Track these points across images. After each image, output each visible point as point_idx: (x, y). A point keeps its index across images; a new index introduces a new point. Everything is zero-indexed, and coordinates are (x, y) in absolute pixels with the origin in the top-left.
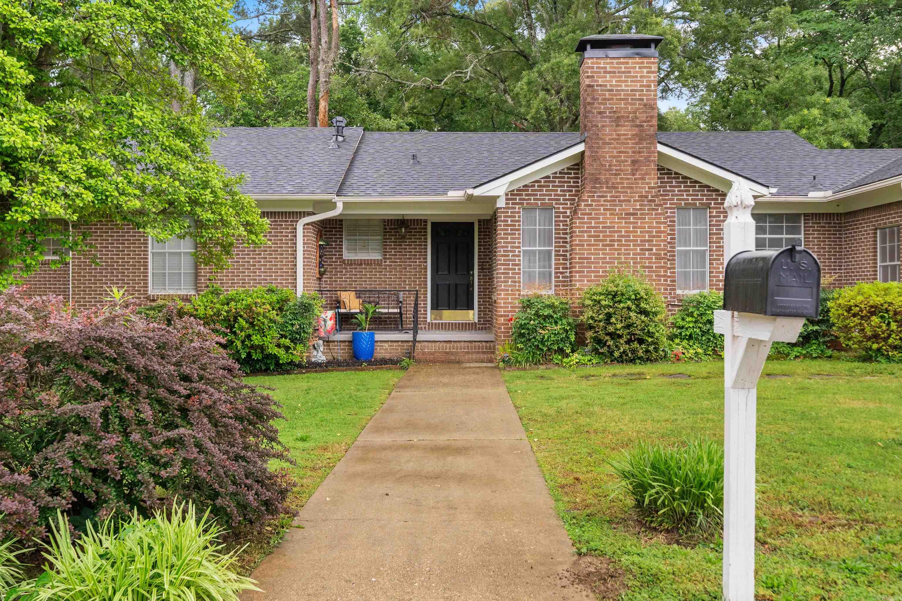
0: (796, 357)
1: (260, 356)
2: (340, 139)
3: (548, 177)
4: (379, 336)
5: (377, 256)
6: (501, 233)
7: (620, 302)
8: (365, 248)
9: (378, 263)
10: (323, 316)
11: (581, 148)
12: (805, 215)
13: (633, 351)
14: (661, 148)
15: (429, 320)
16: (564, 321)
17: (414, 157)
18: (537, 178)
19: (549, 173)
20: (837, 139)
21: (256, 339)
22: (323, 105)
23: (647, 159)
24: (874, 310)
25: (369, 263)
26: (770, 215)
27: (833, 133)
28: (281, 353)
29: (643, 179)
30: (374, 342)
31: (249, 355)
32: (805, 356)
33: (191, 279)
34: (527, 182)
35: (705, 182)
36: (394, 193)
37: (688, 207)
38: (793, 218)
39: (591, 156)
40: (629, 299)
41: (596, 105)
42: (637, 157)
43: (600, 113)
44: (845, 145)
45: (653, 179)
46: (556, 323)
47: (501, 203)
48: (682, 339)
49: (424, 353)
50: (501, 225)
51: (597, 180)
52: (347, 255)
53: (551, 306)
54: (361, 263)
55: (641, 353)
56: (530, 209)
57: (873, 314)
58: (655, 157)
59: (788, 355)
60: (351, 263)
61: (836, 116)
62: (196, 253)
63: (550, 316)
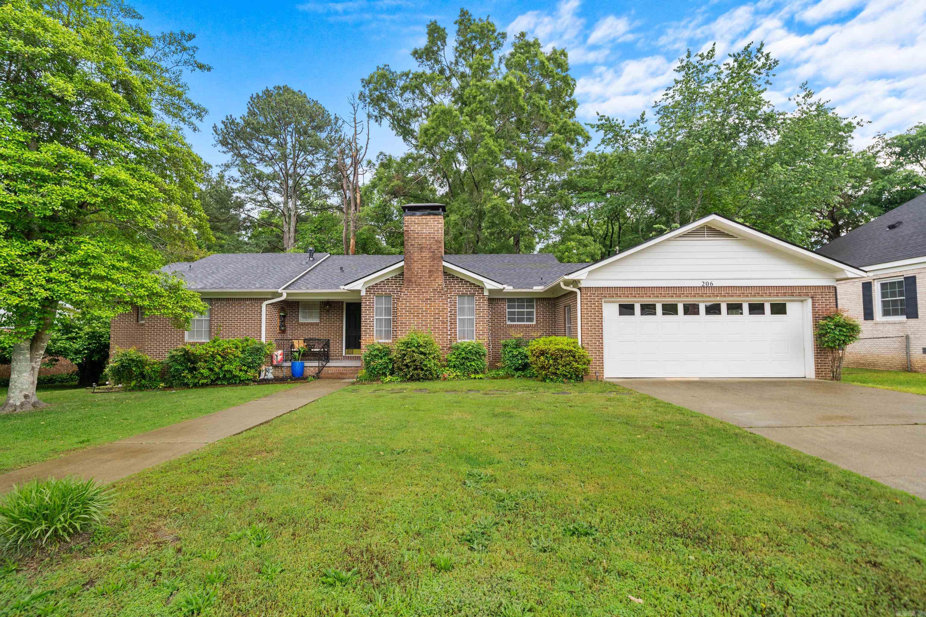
0: (518, 377)
1: (230, 376)
2: (311, 259)
3: (388, 279)
4: (307, 364)
5: (317, 321)
6: (363, 309)
7: (409, 348)
8: (311, 316)
9: (317, 324)
10: (276, 353)
11: (402, 264)
12: (537, 299)
13: (418, 375)
14: (445, 264)
15: (344, 354)
16: (386, 358)
17: (341, 268)
18: (382, 280)
19: (389, 277)
20: (583, 257)
21: (226, 367)
22: (352, 241)
23: (437, 270)
24: (543, 353)
25: (312, 324)
26: (518, 299)
27: (582, 254)
28: (242, 374)
29: (435, 280)
30: (304, 367)
31: (225, 375)
32: (524, 376)
33: (208, 333)
34: (377, 282)
35: (473, 282)
36: (316, 288)
37: (463, 295)
38: (530, 300)
39: (407, 268)
40: (414, 346)
41: (410, 241)
42: (432, 268)
43: (412, 245)
44: (587, 261)
45: (440, 280)
46: (381, 358)
47: (363, 293)
48: (450, 367)
49: (328, 373)
50: (363, 305)
51: (410, 281)
52: (301, 320)
53: (378, 349)
54: (308, 324)
55: (421, 376)
56: (379, 296)
57: (542, 354)
58: (441, 269)
59: (513, 376)
60: (303, 324)
61: (585, 246)
62: (210, 320)
63: (377, 355)
